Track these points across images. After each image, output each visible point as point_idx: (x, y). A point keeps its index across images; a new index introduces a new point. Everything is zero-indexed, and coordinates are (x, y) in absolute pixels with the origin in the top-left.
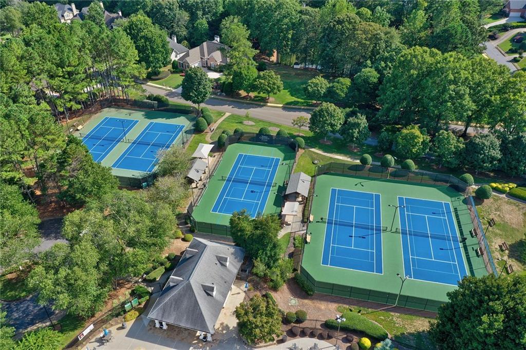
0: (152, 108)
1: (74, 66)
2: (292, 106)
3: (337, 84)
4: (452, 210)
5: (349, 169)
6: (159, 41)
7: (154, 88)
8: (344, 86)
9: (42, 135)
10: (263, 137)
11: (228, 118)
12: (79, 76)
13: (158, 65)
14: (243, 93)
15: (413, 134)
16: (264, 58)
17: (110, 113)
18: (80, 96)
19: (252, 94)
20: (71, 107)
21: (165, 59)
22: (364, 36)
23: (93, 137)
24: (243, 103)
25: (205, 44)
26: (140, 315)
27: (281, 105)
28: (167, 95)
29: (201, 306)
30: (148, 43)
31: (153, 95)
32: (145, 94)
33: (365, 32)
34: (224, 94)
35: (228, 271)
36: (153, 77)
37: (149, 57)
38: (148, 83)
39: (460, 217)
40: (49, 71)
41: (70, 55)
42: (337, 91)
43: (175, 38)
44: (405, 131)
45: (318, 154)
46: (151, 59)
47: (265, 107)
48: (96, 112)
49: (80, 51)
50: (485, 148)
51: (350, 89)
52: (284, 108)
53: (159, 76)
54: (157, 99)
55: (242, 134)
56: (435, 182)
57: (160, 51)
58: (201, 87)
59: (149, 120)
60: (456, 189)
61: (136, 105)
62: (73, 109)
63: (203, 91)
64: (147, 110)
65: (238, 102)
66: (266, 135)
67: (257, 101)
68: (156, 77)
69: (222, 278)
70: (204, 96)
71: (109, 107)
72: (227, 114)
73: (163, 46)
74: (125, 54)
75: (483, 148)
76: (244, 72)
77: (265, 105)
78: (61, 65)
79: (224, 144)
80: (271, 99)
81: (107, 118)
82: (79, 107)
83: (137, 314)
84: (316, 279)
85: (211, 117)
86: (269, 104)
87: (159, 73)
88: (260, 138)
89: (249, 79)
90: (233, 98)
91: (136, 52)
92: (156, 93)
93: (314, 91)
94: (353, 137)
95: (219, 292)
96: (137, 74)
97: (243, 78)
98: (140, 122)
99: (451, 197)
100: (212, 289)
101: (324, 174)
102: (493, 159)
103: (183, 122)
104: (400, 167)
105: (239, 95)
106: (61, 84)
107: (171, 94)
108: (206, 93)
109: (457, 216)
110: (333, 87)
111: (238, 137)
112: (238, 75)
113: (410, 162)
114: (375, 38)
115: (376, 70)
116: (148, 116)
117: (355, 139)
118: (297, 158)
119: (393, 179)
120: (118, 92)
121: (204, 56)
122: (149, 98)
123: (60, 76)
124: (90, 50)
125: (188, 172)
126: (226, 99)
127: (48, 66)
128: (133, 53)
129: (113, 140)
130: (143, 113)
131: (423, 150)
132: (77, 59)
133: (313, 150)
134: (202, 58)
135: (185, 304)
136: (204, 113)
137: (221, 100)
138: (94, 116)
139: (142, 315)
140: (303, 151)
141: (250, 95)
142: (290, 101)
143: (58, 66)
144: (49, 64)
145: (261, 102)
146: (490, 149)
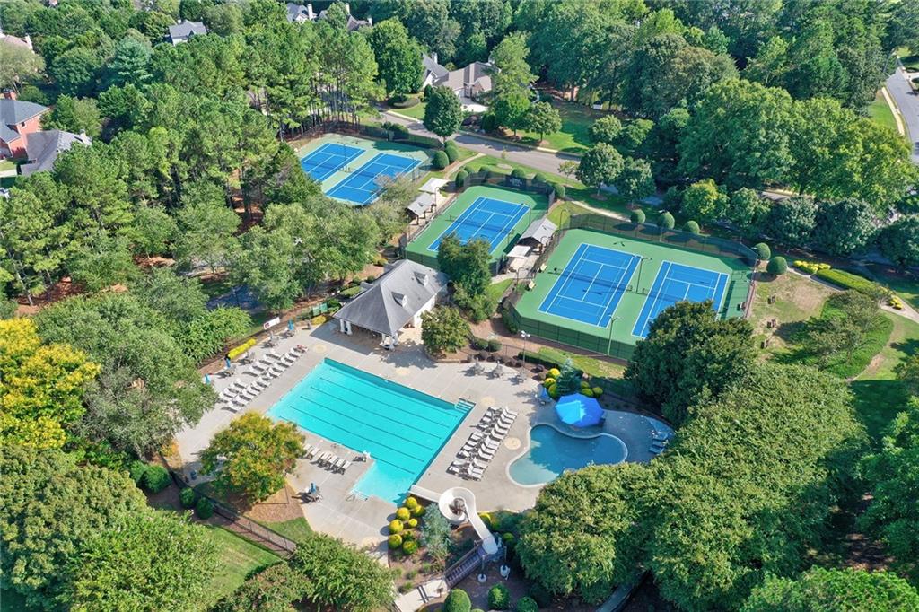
0: (385, 138)
1: (298, 74)
2: (570, 153)
3: (633, 127)
4: (728, 281)
5: (615, 227)
6: (409, 55)
7: (394, 117)
8: (642, 130)
9: (253, 136)
10: (514, 181)
11: (480, 158)
12: (303, 86)
13: (404, 88)
14: (509, 132)
15: (703, 189)
16: (555, 94)
17: (334, 139)
18: (300, 113)
19: (521, 134)
20: (288, 124)
21: (414, 81)
22: (683, 65)
23: (310, 162)
24: (505, 144)
25: (472, 66)
26: (327, 321)
27: (556, 151)
28: (410, 127)
29: (387, 310)
30: (394, 57)
31: (390, 123)
32: (380, 121)
33: (685, 60)
34: (483, 131)
35: (426, 290)
36: (396, 104)
37: (394, 76)
38: (389, 112)
39: (734, 290)
40: (269, 77)
41: (296, 60)
42: (631, 136)
43: (436, 57)
44: (695, 186)
45: (581, 207)
46: (396, 78)
47: (532, 151)
48: (316, 137)
49: (308, 57)
50: (792, 212)
51: (650, 134)
52: (558, 155)
53: (405, 104)
54: (395, 128)
55: (489, 175)
56: (722, 251)
57: (409, 69)
58: (449, 113)
59: (377, 150)
60: (746, 262)
61: (367, 132)
62: (290, 127)
63: (451, 119)
64: (380, 140)
65: (499, 142)
66: (519, 178)
67: (525, 143)
68: (401, 105)
69: (416, 294)
70: (452, 126)
71: (334, 132)
72: (480, 155)
73: (414, 63)
74: (362, 66)
75: (789, 213)
76: (511, 102)
77: (532, 149)
78: (284, 70)
79: (462, 183)
80: (544, 142)
81: (328, 144)
82: (298, 125)
83: (325, 319)
84: (521, 314)
85: (456, 153)
86: (539, 148)
87: (405, 99)
88: (512, 182)
89: (516, 112)
90: (493, 136)
91: (376, 65)
92: (393, 121)
93: (600, 133)
94: (629, 189)
95: (410, 304)
96: (373, 94)
97: (509, 108)
98: (368, 151)
99: (734, 269)
100: (401, 297)
101: (579, 228)
102: (803, 228)
103: (421, 157)
104: (680, 230)
105: (502, 133)
106: (281, 94)
107: (415, 126)
108: (456, 123)
109: (731, 289)
110: (627, 130)
111: (484, 178)
112: (502, 106)
113: (694, 225)
114: (696, 69)
115: (689, 112)
116: (378, 146)
117: (631, 192)
118: (550, 210)
119: (667, 243)
120: (347, 117)
121: (468, 82)
122: (385, 126)
123: (280, 85)
124: (319, 57)
125: (409, 204)
126: (484, 137)
127: (269, 70)
128: (372, 67)
129: (331, 168)
130: (373, 142)
131: (716, 212)
132: (303, 67)
133: (577, 203)
134: (465, 85)
135: (372, 305)
136: (448, 147)
137: (479, 138)
138: (313, 141)
139: (329, 322)
140: (563, 202)
141: (517, 134)
142: (569, 147)
143: (280, 71)
144: (271, 68)
145: (530, 144)
146: (799, 214)
